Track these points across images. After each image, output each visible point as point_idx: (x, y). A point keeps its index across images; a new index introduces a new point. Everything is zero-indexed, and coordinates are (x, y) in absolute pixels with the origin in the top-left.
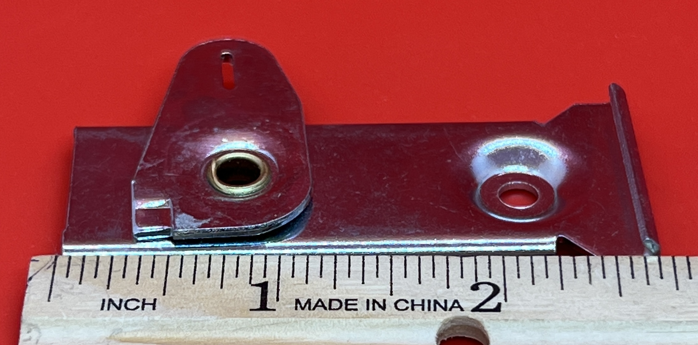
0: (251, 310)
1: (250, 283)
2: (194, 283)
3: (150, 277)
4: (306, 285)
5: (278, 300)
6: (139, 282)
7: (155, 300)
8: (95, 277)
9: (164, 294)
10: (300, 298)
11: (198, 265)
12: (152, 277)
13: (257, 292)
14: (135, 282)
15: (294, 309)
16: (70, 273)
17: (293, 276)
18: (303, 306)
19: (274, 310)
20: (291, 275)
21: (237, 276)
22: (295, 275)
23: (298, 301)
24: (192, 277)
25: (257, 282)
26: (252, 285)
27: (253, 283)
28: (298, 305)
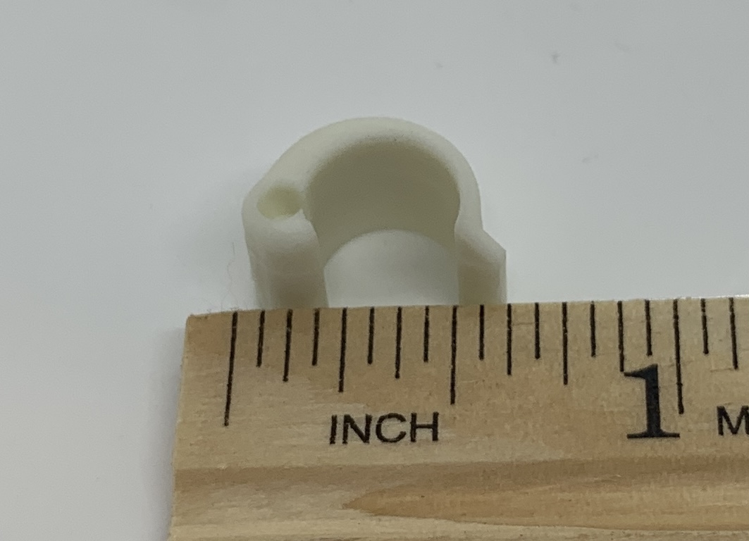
0: (630, 437)
1: (622, 370)
2: (509, 372)
3: (423, 361)
4: (735, 372)
5: (681, 411)
6: (401, 372)
7: (436, 416)
8: (314, 362)
9: (453, 402)
10: (726, 404)
11: (514, 329)
12: (426, 359)
13: (638, 389)
14: (394, 373)
15: (717, 431)
16: (263, 354)
17: (706, 352)
18: (734, 424)
19: (676, 436)
20: (702, 348)
21: (593, 354)
22: (710, 348)
23: (722, 413)
24: (506, 357)
25: (634, 365)
26: (627, 375)
27: (627, 369)
28: (725, 425)
